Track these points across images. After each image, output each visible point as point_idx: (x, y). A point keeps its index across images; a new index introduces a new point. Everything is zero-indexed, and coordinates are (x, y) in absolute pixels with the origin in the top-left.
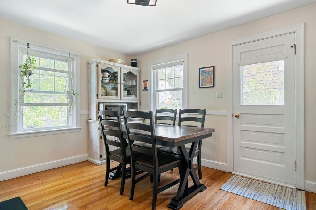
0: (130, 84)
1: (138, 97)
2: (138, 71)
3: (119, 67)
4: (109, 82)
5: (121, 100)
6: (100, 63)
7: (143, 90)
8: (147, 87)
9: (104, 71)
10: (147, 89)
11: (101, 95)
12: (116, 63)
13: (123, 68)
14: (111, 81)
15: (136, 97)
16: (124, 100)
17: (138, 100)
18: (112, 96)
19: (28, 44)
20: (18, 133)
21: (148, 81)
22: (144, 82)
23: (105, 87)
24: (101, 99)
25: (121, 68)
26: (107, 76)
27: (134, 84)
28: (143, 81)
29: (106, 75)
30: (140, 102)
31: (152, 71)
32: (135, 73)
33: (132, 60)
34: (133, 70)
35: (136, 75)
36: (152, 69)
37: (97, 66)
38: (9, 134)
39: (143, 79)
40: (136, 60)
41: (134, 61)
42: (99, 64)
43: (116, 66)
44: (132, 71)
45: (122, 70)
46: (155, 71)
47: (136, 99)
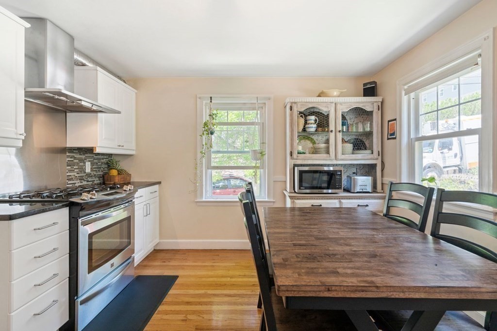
0: (361, 130)
1: (375, 152)
2: (375, 104)
3: (333, 102)
4: (316, 131)
5: (336, 159)
6: (295, 103)
7: (388, 139)
8: (394, 133)
9: (304, 115)
10: (395, 137)
11: (298, 153)
12: (328, 97)
13: (341, 104)
14: (320, 129)
15: (372, 153)
16: (343, 160)
17: (377, 159)
18: (319, 154)
19: (211, 98)
20: (204, 200)
21: (395, 120)
22: (390, 123)
23: (312, 139)
24: (297, 159)
25: (335, 104)
26: (313, 122)
27: (368, 129)
28: (389, 121)
29: (311, 120)
30: (383, 163)
31: (405, 99)
32: (368, 109)
33: (365, 85)
34: (366, 102)
35: (371, 112)
36: (403, 93)
37: (291, 108)
38: (196, 201)
39: (388, 117)
40: (375, 83)
41: (369, 86)
42: (293, 104)
43: (328, 102)
44: (362, 105)
45: (339, 107)
46: (412, 95)
47: (371, 156)
